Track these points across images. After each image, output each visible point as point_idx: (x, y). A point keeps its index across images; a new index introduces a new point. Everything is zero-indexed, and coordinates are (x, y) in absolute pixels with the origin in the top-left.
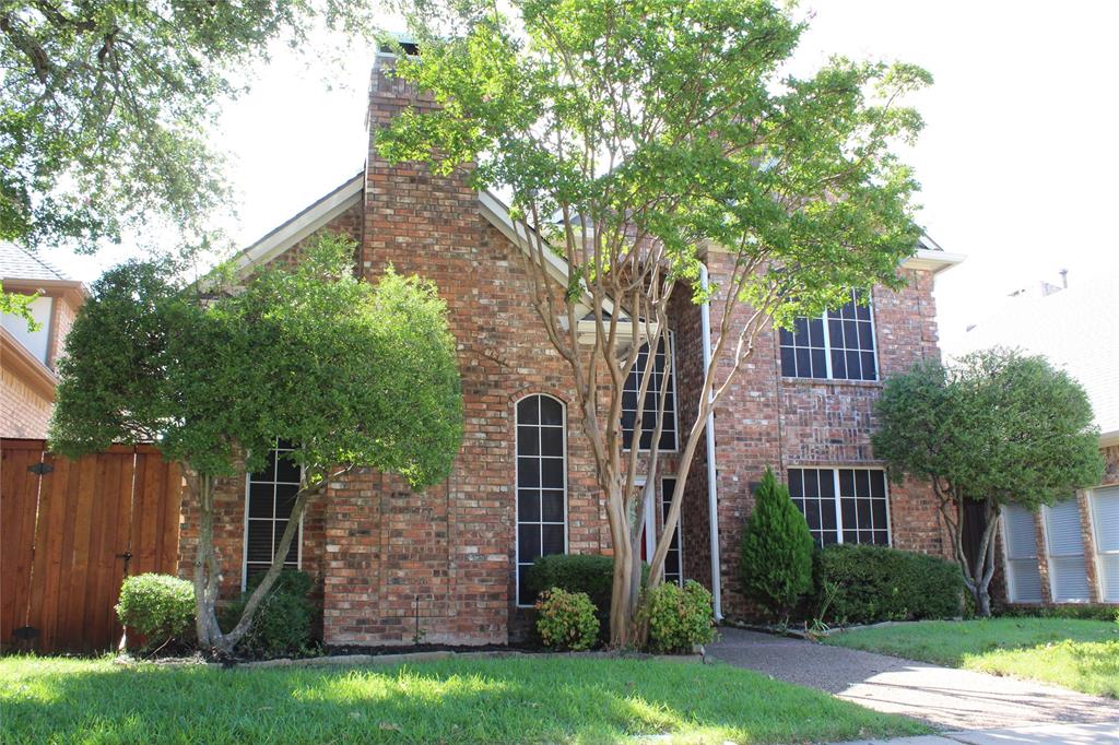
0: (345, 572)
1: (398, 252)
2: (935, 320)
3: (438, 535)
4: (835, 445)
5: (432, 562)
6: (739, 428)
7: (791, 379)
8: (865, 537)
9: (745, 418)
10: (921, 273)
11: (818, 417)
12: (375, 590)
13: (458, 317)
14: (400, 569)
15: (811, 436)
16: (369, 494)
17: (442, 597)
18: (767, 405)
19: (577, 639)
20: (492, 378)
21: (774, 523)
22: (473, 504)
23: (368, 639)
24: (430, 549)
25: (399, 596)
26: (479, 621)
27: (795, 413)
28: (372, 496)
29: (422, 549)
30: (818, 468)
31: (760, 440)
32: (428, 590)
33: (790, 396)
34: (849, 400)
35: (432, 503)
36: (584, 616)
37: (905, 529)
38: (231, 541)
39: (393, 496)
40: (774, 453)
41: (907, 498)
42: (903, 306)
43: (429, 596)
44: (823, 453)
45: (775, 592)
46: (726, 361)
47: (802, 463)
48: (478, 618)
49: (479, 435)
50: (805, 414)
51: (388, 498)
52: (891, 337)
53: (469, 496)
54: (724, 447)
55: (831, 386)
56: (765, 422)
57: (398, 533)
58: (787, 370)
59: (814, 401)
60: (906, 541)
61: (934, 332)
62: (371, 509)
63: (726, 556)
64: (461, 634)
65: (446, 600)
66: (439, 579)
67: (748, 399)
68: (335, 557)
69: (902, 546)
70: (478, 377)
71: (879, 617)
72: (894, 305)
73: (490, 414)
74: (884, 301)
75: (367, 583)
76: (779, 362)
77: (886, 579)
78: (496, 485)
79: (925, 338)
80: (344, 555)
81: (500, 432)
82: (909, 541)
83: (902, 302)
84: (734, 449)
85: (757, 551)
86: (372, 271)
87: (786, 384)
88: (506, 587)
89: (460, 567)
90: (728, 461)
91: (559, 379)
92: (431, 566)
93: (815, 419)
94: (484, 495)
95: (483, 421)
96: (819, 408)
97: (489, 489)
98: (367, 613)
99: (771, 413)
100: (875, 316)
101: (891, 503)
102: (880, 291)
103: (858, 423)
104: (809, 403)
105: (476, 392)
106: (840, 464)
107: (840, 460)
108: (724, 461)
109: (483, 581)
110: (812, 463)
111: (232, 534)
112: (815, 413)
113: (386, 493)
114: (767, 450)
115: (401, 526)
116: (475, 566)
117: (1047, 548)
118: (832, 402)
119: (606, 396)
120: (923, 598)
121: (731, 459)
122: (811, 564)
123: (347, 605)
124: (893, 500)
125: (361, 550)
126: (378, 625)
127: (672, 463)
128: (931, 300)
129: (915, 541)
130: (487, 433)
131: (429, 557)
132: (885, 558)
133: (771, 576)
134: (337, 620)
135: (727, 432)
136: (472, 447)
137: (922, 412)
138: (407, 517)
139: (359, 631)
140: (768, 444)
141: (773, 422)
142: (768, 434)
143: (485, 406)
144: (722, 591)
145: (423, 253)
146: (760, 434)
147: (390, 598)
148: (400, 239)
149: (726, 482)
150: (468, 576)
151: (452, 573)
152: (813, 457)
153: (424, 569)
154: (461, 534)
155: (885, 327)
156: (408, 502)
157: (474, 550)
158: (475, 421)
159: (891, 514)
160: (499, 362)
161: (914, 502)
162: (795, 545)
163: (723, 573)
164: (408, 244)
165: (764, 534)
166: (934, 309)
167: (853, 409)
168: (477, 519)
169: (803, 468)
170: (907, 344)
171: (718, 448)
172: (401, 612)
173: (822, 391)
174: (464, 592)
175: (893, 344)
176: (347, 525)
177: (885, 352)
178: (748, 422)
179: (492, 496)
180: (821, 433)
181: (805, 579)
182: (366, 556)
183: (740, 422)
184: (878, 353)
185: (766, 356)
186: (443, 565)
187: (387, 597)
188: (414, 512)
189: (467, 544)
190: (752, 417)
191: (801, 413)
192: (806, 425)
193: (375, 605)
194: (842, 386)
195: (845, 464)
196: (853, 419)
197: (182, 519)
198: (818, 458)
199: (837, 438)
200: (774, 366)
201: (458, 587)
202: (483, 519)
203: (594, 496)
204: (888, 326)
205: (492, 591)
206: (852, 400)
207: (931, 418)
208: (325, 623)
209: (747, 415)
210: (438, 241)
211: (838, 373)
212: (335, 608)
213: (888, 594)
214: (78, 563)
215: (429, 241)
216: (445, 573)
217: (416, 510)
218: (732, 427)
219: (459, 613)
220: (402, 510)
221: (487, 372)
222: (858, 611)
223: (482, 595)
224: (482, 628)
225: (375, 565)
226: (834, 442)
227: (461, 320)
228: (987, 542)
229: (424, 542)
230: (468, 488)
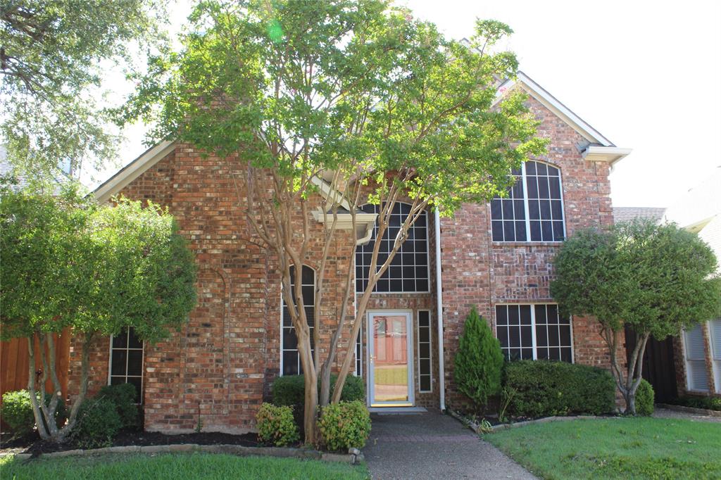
0: (158, 385)
1: (195, 176)
2: (610, 196)
3: (217, 361)
4: (531, 288)
5: (213, 378)
6: (460, 278)
7: (498, 243)
8: (554, 353)
9: (465, 271)
10: (600, 163)
11: (519, 269)
12: (177, 397)
13: (233, 217)
14: (193, 383)
15: (513, 282)
16: (174, 335)
17: (220, 401)
18: (480, 262)
19: (278, 439)
20: (255, 256)
21: (472, 346)
22: (241, 340)
23: (172, 428)
24: (212, 370)
25: (192, 400)
26: (244, 417)
27: (502, 266)
28: (176, 337)
29: (207, 370)
30: (519, 304)
31: (476, 286)
32: (210, 397)
33: (498, 255)
34: (542, 255)
35: (214, 340)
36: (283, 423)
37: (584, 346)
38: (100, 363)
39: (189, 335)
40: (486, 295)
41: (586, 324)
42: (585, 187)
43: (211, 401)
44: (522, 293)
45: (472, 394)
46: (451, 232)
47: (506, 301)
48: (243, 415)
49: (245, 295)
50: (509, 267)
51: (186, 337)
52: (575, 210)
53: (238, 335)
54: (448, 292)
55: (529, 247)
56: (479, 274)
57: (191, 360)
58: (497, 237)
59: (516, 258)
60: (585, 354)
61: (608, 205)
62: (175, 345)
63: (448, 366)
64: (232, 426)
65: (221, 404)
66: (218, 390)
67: (467, 258)
68: (152, 375)
69: (581, 359)
70: (245, 256)
71: (547, 413)
72: (579, 187)
73: (253, 280)
74: (571, 185)
75: (172, 392)
76: (491, 231)
77: (554, 386)
78: (256, 328)
79: (602, 209)
80: (157, 374)
81: (260, 293)
82: (587, 354)
83: (584, 185)
84: (455, 293)
85: (460, 366)
86: (178, 189)
87: (495, 247)
88: (262, 395)
89: (231, 382)
90: (451, 301)
91: (311, 254)
92: (212, 381)
93: (517, 270)
94: (248, 335)
95: (248, 286)
96: (520, 262)
97: (251, 330)
98: (171, 411)
99: (484, 267)
100: (564, 196)
101: (573, 328)
102: (567, 178)
103: (549, 272)
104: (512, 259)
105: (244, 266)
106: (534, 301)
107: (535, 298)
108: (448, 301)
109: (246, 391)
110: (513, 301)
111: (101, 359)
112: (516, 266)
113: (184, 334)
114: (480, 293)
115: (193, 355)
116: (241, 381)
117: (712, 353)
118: (530, 258)
119: (343, 263)
120: (582, 399)
121: (454, 299)
122: (500, 375)
123: (159, 406)
124: (575, 326)
125: (168, 371)
126: (178, 419)
127: (426, 300)
128: (606, 182)
129: (591, 354)
130: (251, 293)
131: (211, 376)
132: (552, 371)
133: (468, 384)
134: (153, 416)
135: (451, 281)
136: (241, 302)
137: (576, 268)
138: (197, 349)
139: (166, 422)
140: (481, 289)
141: (485, 273)
142: (482, 282)
143: (249, 276)
144: (446, 391)
145: (211, 176)
146: (476, 282)
147: (186, 402)
148: (197, 168)
149: (450, 316)
150: (237, 388)
151: (226, 386)
152: (515, 297)
153: (208, 383)
154: (232, 360)
155: (571, 203)
156: (198, 340)
157: (241, 371)
158: (242, 286)
159: (574, 335)
160: (259, 246)
161: (591, 327)
162: (486, 362)
163: (446, 378)
164: (202, 171)
165: (465, 354)
166: (609, 188)
167: (546, 262)
168: (242, 350)
169: (507, 304)
170: (588, 214)
171: (445, 292)
172: (192, 411)
173: (522, 251)
174: (234, 398)
175: (578, 214)
176: (160, 354)
177: (571, 221)
178: (467, 274)
179: (254, 335)
180: (521, 281)
181: (494, 385)
182: (171, 375)
183: (460, 273)
184: (566, 222)
185: (481, 227)
186: (220, 381)
187: (184, 401)
188: (202, 346)
189: (237, 366)
190: (470, 270)
191: (506, 266)
192: (510, 275)
193: (176, 406)
194: (537, 246)
195: (539, 302)
196: (546, 269)
197: (72, 349)
198: (518, 298)
199: (533, 283)
200: (486, 234)
201: (230, 395)
202: (247, 350)
203: (334, 332)
204: (575, 202)
205: (252, 398)
206: (545, 256)
207: (581, 271)
208: (146, 418)
209: (467, 269)
210: (221, 168)
211: (535, 236)
212: (151, 407)
213: (555, 396)
214: (10, 377)
215: (216, 168)
216: (222, 386)
217: (203, 345)
218: (455, 278)
219: (230, 412)
220: (194, 345)
221: (252, 252)
222: (532, 409)
223: (246, 401)
224: (245, 422)
225: (176, 381)
226: (530, 286)
227: (235, 219)
228: (636, 358)
229: (208, 365)
230: (237, 330)
